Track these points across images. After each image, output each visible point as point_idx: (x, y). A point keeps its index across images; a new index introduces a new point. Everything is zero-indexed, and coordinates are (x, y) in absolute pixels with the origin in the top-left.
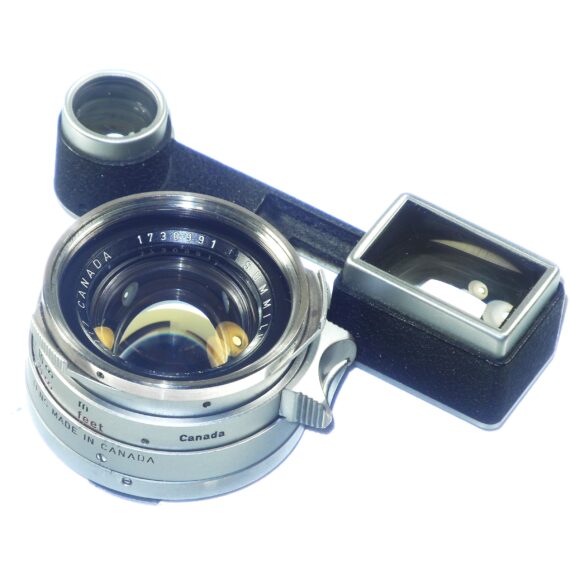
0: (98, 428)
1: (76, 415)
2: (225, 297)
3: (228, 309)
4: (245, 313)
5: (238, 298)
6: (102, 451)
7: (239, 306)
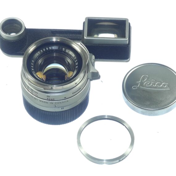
0: (53, 100)
1: (47, 99)
2: (66, 61)
3: (67, 64)
4: (71, 64)
5: (69, 61)
6: (55, 104)
7: (70, 63)
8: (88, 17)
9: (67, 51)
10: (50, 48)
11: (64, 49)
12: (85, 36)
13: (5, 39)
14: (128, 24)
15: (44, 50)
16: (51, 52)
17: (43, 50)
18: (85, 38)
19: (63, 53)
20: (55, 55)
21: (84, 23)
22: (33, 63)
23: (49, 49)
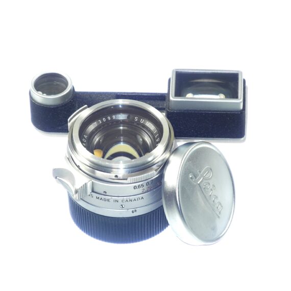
8: (176, 70)
9: (142, 121)
10: (114, 117)
11: (136, 119)
12: (172, 97)
13: (41, 104)
14: (243, 80)
15: (104, 119)
16: (115, 123)
17: (102, 121)
18: (171, 98)
19: (135, 124)
20: (121, 128)
21: (170, 80)
22: (86, 139)
23: (112, 118)
